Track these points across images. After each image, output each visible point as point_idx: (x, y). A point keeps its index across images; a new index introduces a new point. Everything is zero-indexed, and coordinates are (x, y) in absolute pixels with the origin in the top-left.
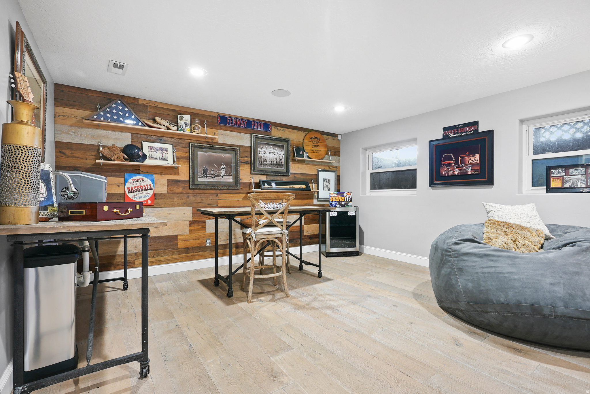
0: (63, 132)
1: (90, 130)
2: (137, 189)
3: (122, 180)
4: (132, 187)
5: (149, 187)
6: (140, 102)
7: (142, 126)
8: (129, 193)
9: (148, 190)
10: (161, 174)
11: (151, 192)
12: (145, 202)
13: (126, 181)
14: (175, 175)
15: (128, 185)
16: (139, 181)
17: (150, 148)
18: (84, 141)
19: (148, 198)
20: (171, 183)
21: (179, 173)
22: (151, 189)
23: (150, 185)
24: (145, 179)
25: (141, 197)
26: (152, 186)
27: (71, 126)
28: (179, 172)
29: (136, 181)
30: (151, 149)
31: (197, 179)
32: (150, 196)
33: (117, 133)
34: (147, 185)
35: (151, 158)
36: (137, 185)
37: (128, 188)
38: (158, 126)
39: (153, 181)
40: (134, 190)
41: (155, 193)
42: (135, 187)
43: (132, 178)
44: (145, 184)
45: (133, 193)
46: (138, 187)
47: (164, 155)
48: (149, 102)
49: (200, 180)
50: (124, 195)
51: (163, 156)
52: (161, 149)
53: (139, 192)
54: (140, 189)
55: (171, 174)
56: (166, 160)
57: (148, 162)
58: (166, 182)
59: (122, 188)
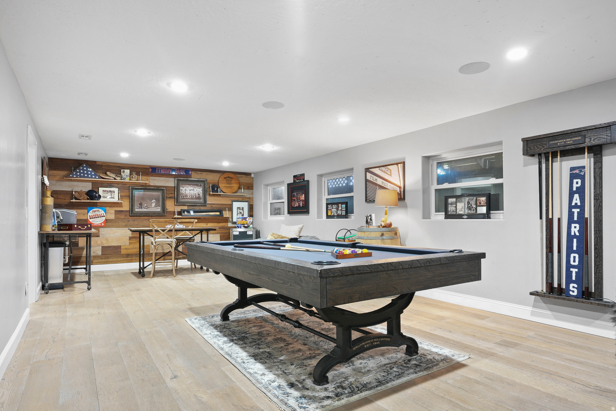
0: (53, 185)
1: (68, 182)
2: (95, 216)
3: (86, 211)
4: (92, 216)
5: (103, 215)
6: (97, 163)
7: (98, 178)
8: (90, 219)
9: (102, 217)
10: (110, 207)
11: (104, 218)
12: (100, 225)
13: (88, 212)
14: (120, 207)
15: (89, 214)
16: (96, 211)
17: (104, 191)
18: (64, 189)
19: (102, 222)
20: (117, 212)
21: (122, 206)
22: (104, 216)
23: (103, 214)
24: (100, 210)
25: (97, 221)
26: (105, 214)
27: (57, 181)
28: (123, 205)
29: (95, 211)
30: (104, 192)
31: (135, 210)
32: (103, 221)
33: (83, 183)
34: (101, 214)
35: (104, 197)
36: (95, 214)
37: (90, 216)
38: (109, 178)
39: (105, 211)
40: (93, 217)
41: (107, 219)
42: (94, 215)
43: (92, 210)
44: (100, 213)
45: (93, 219)
46: (96, 215)
47: (112, 195)
48: (103, 163)
49: (136, 210)
50: (87, 220)
51: (111, 196)
52: (110, 191)
53: (96, 219)
54: (97, 216)
55: (117, 207)
56: (113, 198)
57: (102, 200)
58: (114, 212)
59: (86, 216)
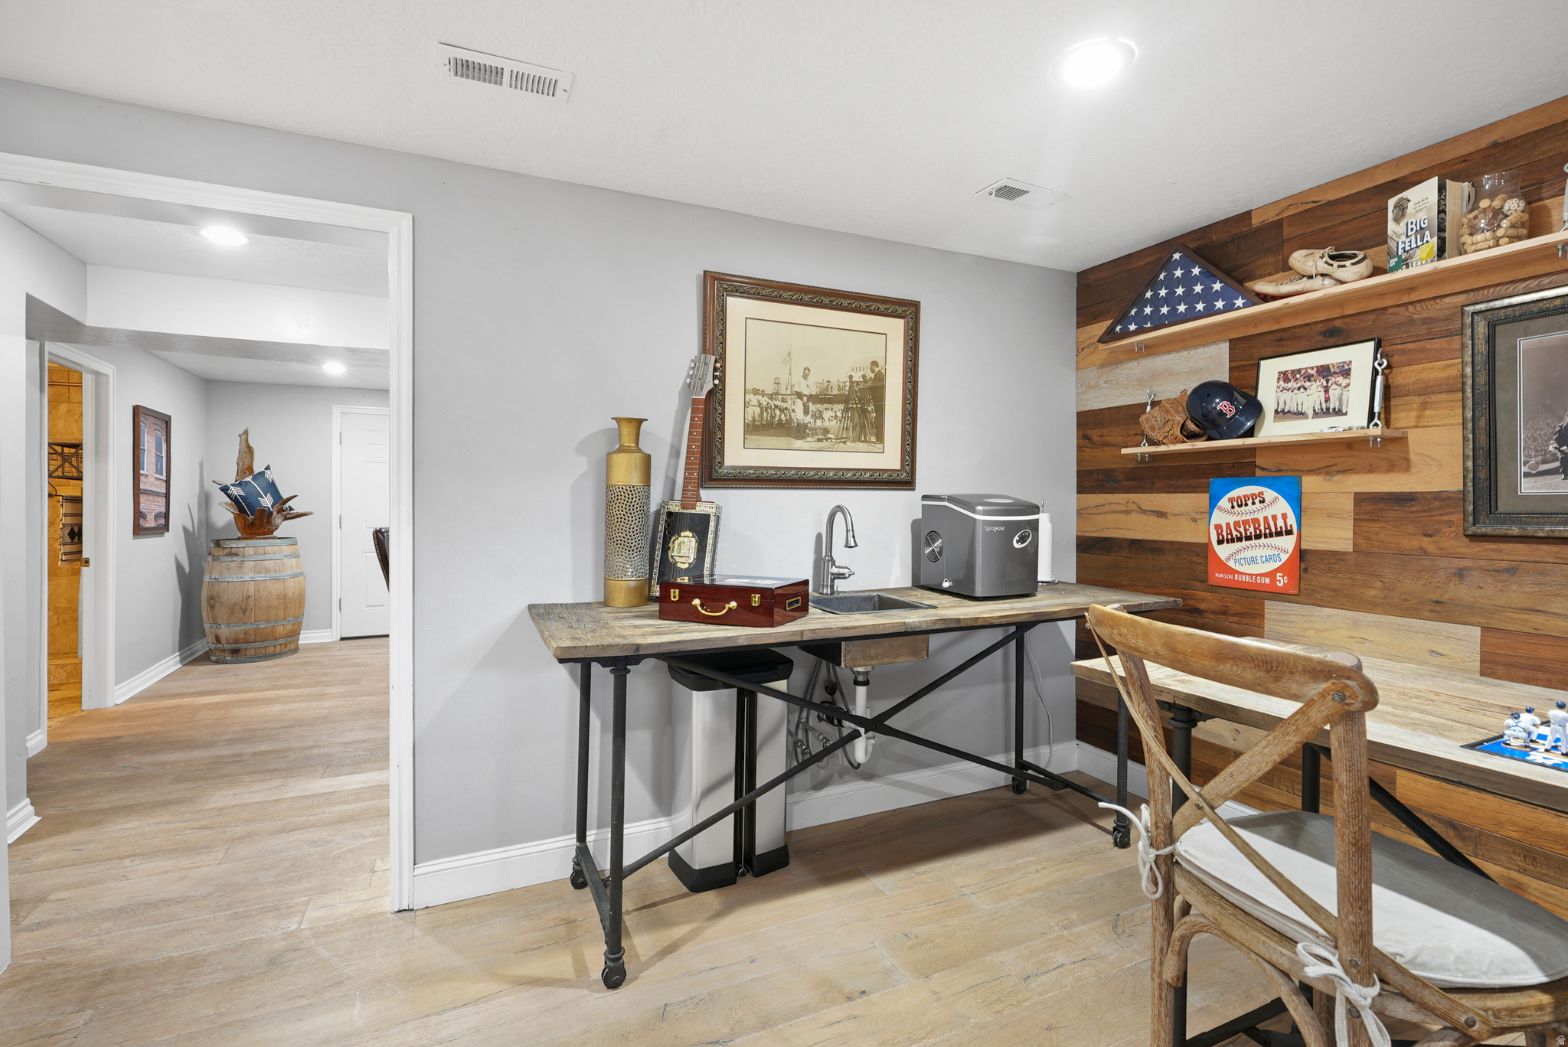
2: (1242, 530)
3: (1203, 498)
4: (1228, 525)
5: (1280, 523)
6: (1256, 221)
7: (1245, 306)
8: (1220, 542)
9: (1279, 534)
10: (1327, 471)
11: (1288, 543)
12: (1267, 580)
13: (1213, 504)
14: (1388, 471)
15: (1219, 518)
16: (1250, 502)
17: (1285, 376)
19: (1278, 564)
20: (1368, 506)
21: (1407, 460)
22: (1289, 532)
23: (1284, 516)
24: (1269, 494)
25: (1253, 560)
26: (1292, 520)
28: (1413, 457)
29: (1241, 503)
30: (1287, 380)
31: (1514, 487)
32: (1284, 557)
33: (1193, 352)
34: (1274, 518)
35: (1281, 414)
36: (1244, 518)
37: (1218, 527)
38: (1304, 284)
39: (1297, 502)
40: (1235, 533)
41: (1304, 546)
42: (1236, 524)
43: (1231, 494)
44: (1269, 513)
45: (1231, 545)
46: (1246, 522)
47: (1334, 393)
48: (1286, 204)
49: (1528, 487)
50: (1203, 551)
51: (1327, 400)
52: (1324, 371)
53: (1248, 543)
54: (1252, 529)
55: (1371, 470)
56: (1338, 412)
57: (1271, 431)
58: (1349, 504)
59: (1201, 525)
